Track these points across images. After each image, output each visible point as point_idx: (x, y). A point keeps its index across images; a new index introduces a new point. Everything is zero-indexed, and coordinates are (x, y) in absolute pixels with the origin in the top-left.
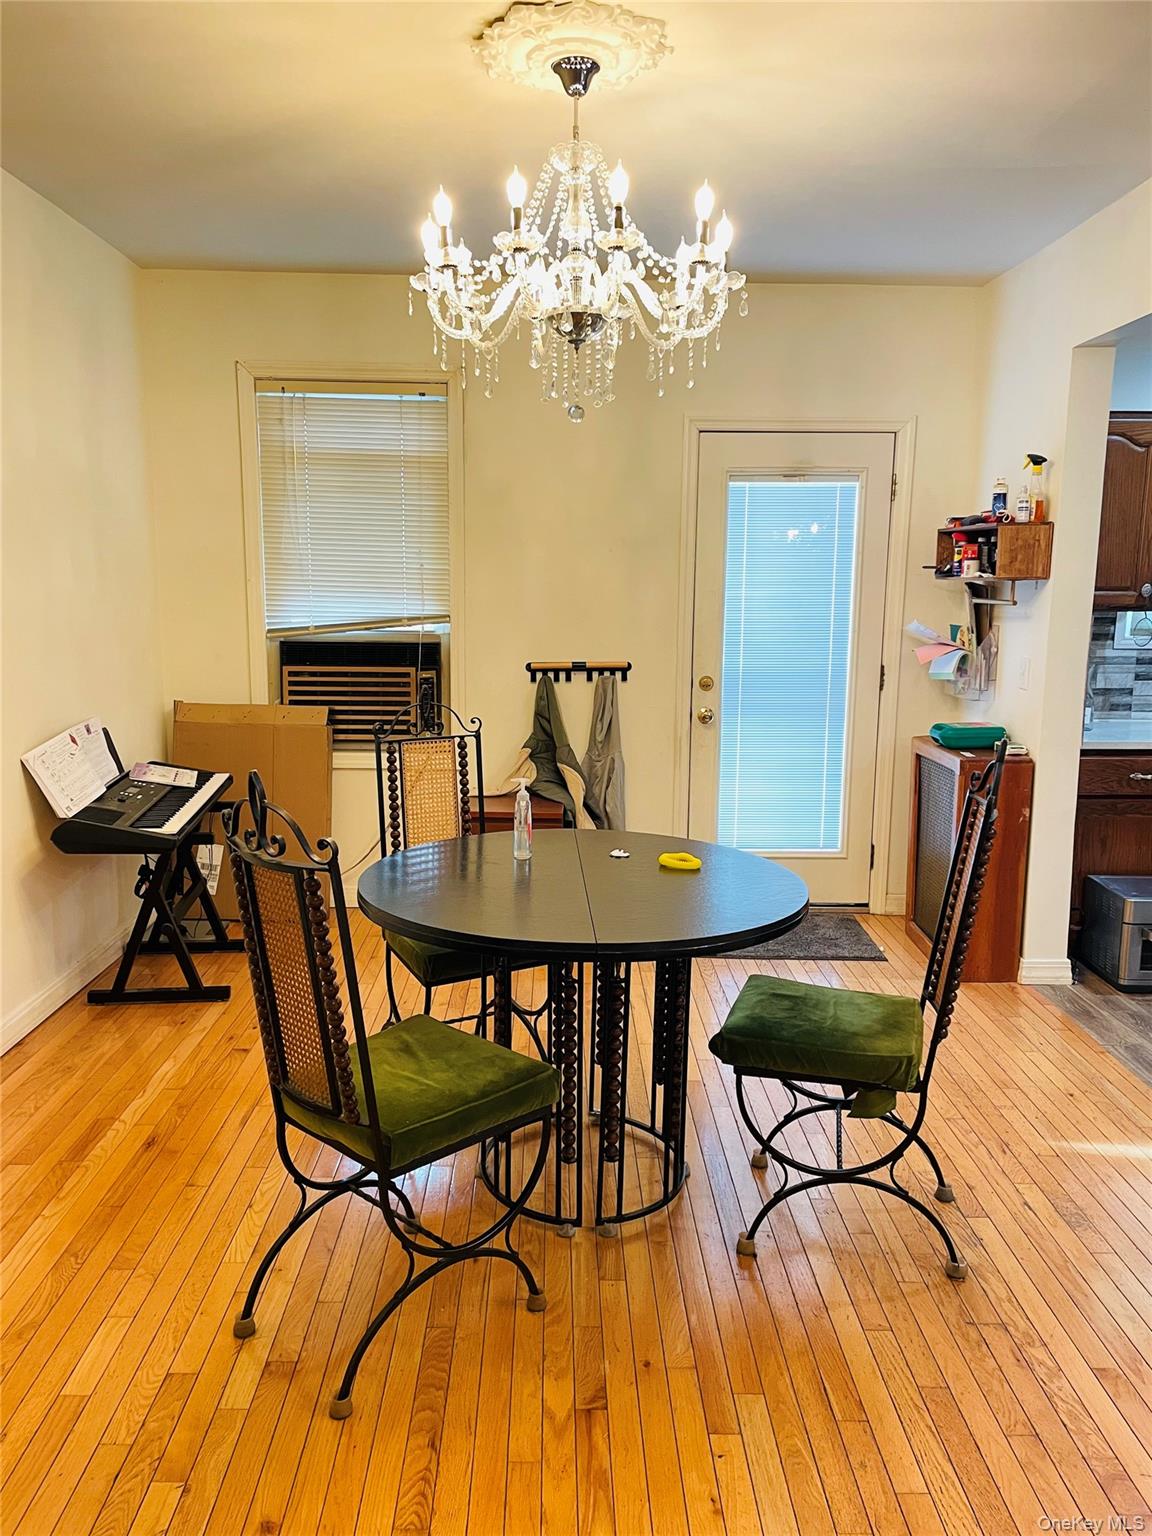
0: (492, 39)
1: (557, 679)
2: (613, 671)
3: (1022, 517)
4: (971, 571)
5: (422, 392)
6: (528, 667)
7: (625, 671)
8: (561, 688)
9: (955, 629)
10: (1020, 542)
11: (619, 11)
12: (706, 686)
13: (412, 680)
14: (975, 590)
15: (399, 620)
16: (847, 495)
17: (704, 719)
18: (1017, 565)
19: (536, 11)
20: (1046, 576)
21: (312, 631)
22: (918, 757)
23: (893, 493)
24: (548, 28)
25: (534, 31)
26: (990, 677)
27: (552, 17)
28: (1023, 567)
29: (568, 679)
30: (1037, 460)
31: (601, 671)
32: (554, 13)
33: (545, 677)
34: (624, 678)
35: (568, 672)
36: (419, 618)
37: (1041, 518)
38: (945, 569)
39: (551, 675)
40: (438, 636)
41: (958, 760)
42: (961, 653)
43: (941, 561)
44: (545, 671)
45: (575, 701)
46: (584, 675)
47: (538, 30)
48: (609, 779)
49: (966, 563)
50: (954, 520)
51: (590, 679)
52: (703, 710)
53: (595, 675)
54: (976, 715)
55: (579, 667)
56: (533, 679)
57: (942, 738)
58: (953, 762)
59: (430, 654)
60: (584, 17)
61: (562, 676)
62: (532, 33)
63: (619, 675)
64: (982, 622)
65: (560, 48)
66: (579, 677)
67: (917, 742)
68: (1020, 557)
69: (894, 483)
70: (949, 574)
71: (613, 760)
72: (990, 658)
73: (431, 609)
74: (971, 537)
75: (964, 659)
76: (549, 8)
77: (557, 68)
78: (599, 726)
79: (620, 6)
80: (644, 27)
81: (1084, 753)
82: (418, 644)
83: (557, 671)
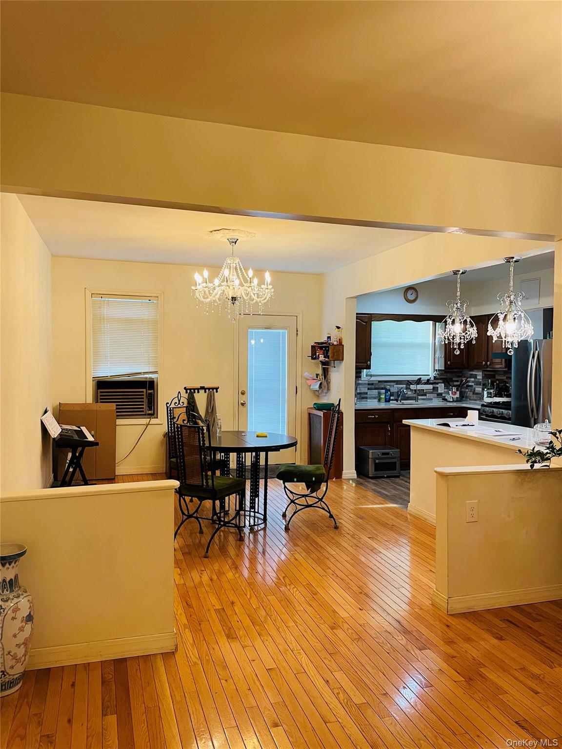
0: (214, 233)
1: (195, 392)
2: (213, 389)
3: (335, 343)
4: (322, 358)
5: (150, 299)
6: (185, 388)
7: (217, 389)
8: (196, 395)
9: (317, 375)
10: (335, 350)
12: (243, 393)
13: (145, 393)
14: (323, 363)
15: (141, 373)
16: (284, 334)
17: (243, 404)
18: (335, 357)
19: (228, 231)
20: (343, 360)
21: (109, 377)
22: (309, 414)
23: (297, 334)
24: (230, 233)
25: (226, 234)
26: (328, 389)
28: (337, 357)
29: (198, 392)
30: (338, 328)
31: (209, 389)
33: (191, 392)
34: (217, 392)
35: (198, 389)
36: (147, 373)
37: (340, 344)
38: (314, 357)
39: (192, 391)
40: (153, 379)
41: (322, 413)
42: (320, 382)
43: (313, 355)
44: (190, 390)
45: (201, 399)
46: (204, 391)
48: (213, 425)
49: (320, 356)
50: (315, 343)
51: (205, 392)
52: (242, 402)
53: (207, 390)
54: (325, 400)
55: (202, 388)
56: (187, 392)
57: (317, 407)
58: (321, 414)
59: (150, 385)
60: (239, 232)
61: (196, 391)
63: (215, 390)
64: (326, 372)
65: (231, 237)
66: (202, 391)
67: (309, 409)
68: (336, 354)
69: (297, 331)
70: (315, 359)
71: (214, 419)
72: (328, 383)
73: (151, 369)
74: (321, 348)
75: (321, 384)
76: (231, 230)
78: (209, 407)
79: (247, 231)
81: (356, 410)
82: (147, 381)
83: (194, 389)
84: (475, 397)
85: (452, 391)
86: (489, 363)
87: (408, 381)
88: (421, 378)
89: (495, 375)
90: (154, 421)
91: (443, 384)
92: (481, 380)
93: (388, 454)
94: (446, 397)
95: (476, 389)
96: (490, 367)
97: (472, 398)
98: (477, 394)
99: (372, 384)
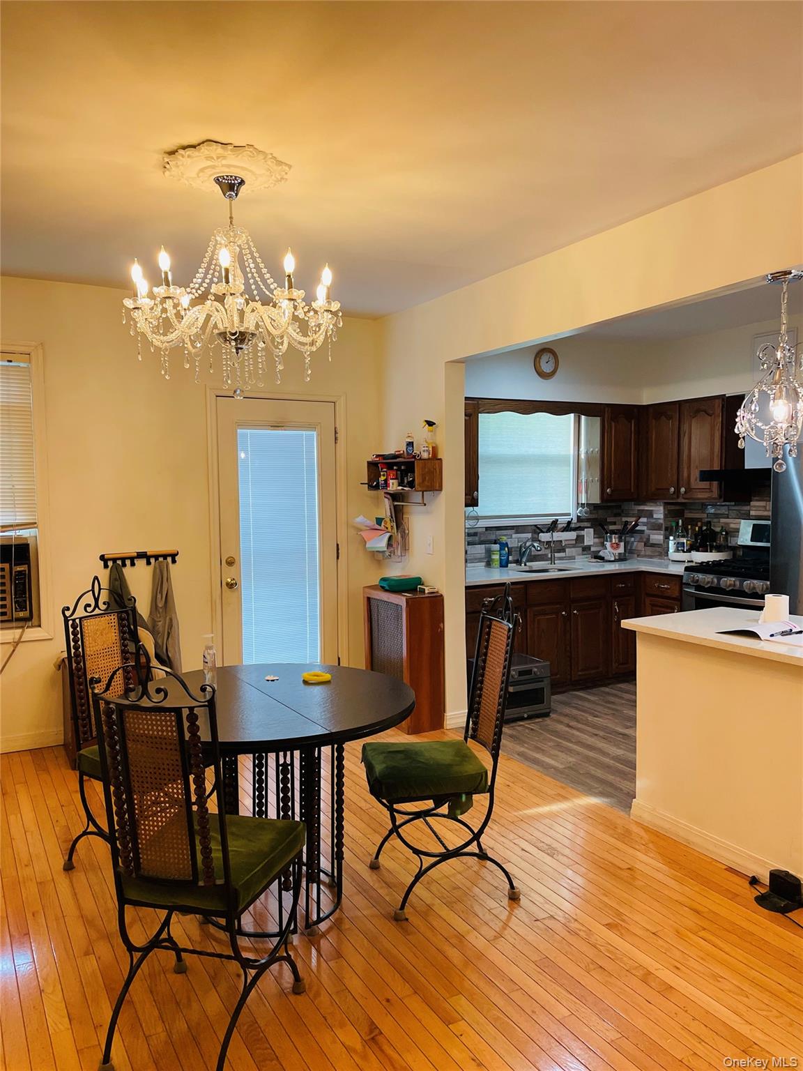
0: (183, 156)
1: (124, 565)
2: (165, 557)
3: (425, 455)
4: (394, 486)
5: (10, 359)
6: (102, 558)
7: (173, 556)
8: (128, 571)
9: (379, 521)
10: (426, 470)
11: (271, 156)
12: (231, 563)
13: (7, 573)
14: (395, 497)
16: (310, 439)
17: (230, 586)
18: (426, 483)
19: (222, 148)
20: (440, 489)
22: (369, 599)
23: (336, 439)
24: (224, 158)
25: (215, 158)
26: (405, 548)
27: (229, 152)
28: (429, 484)
29: (133, 564)
30: (430, 424)
31: (156, 557)
32: (231, 150)
33: (116, 564)
34: (174, 561)
35: (132, 560)
36: (11, 526)
37: (435, 459)
38: (373, 484)
39: (119, 562)
40: (26, 539)
41: (404, 599)
42: (388, 535)
43: (370, 480)
44: (114, 560)
45: (139, 581)
46: (144, 561)
47: (218, 158)
48: (169, 634)
49: (391, 481)
50: (378, 456)
51: (149, 563)
52: (229, 580)
53: (152, 560)
55: (142, 555)
56: (106, 566)
57: (389, 586)
58: (401, 600)
59: (21, 553)
60: (250, 156)
61: (128, 562)
62: (213, 159)
63: (169, 559)
64: (398, 516)
65: (227, 170)
66: (141, 563)
67: (367, 590)
68: (427, 478)
69: (336, 433)
70: (377, 487)
71: (171, 620)
72: (405, 536)
73: (20, 519)
74: (390, 466)
75: (390, 538)
76: (230, 147)
77: (217, 180)
78: (159, 596)
79: (272, 154)
80: (280, 167)
81: (467, 588)
82: (12, 545)
83: (123, 560)
84: (649, 551)
85: (611, 541)
86: (683, 490)
87: (536, 526)
88: (557, 520)
89: (683, 510)
90: (31, 633)
91: (592, 530)
92: (661, 521)
93: (529, 672)
94: (601, 554)
95: (652, 537)
96: (687, 496)
97: (643, 553)
98: (653, 545)
99: (475, 534)
